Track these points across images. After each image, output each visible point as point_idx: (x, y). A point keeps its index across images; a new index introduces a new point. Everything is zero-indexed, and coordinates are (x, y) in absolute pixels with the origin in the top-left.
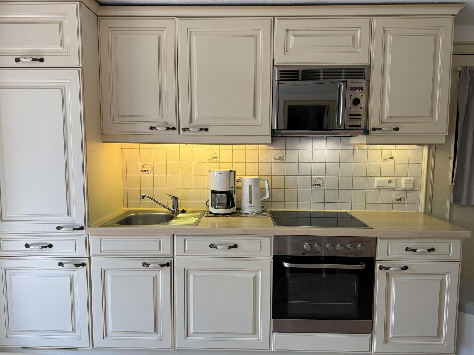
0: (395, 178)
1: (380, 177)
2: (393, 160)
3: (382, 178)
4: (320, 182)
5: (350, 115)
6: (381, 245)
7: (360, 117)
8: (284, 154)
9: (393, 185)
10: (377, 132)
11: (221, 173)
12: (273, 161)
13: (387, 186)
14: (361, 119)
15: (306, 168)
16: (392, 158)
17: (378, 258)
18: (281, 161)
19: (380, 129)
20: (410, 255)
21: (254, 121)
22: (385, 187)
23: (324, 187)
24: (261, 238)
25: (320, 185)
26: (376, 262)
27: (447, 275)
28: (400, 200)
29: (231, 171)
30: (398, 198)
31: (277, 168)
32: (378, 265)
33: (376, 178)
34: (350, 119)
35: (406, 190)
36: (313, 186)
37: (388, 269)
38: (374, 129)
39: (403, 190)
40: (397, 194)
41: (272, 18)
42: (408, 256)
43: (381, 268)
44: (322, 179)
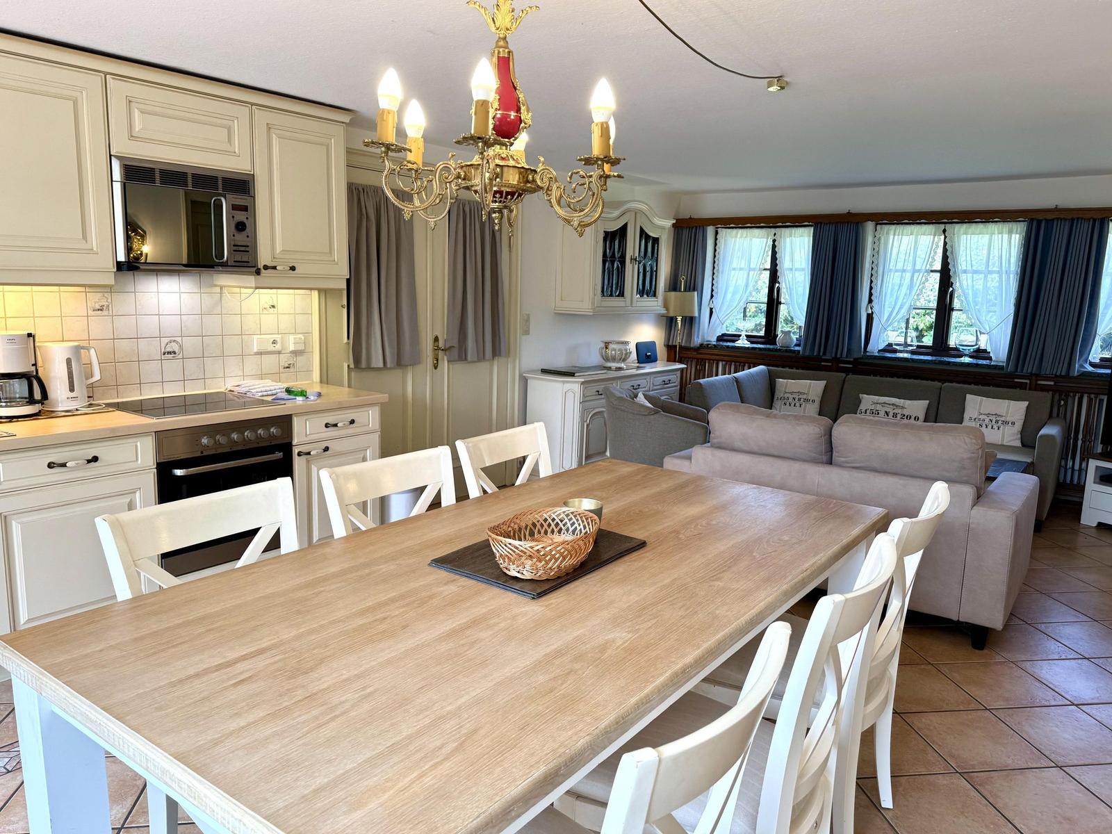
0: (280, 336)
1: (261, 334)
2: (275, 310)
3: (262, 336)
4: (175, 347)
5: (234, 246)
6: (297, 424)
7: (247, 249)
8: (109, 300)
9: (278, 347)
10: (269, 271)
11: (11, 340)
12: (90, 312)
13: (271, 348)
14: (248, 251)
15: (149, 325)
16: (273, 307)
17: (295, 442)
18: (105, 313)
19: (275, 268)
20: (332, 432)
21: (83, 245)
22: (269, 350)
23: (181, 356)
24: (135, 440)
25: (174, 353)
26: (294, 447)
27: (368, 451)
28: (289, 367)
29: (30, 335)
30: (287, 365)
31: (100, 327)
32: (296, 451)
33: (255, 337)
34: (234, 251)
35: (296, 353)
36: (164, 354)
37: (309, 453)
38: (266, 267)
39: (292, 352)
40: (284, 359)
41: (103, 75)
42: (329, 433)
43: (299, 454)
44: (177, 342)
